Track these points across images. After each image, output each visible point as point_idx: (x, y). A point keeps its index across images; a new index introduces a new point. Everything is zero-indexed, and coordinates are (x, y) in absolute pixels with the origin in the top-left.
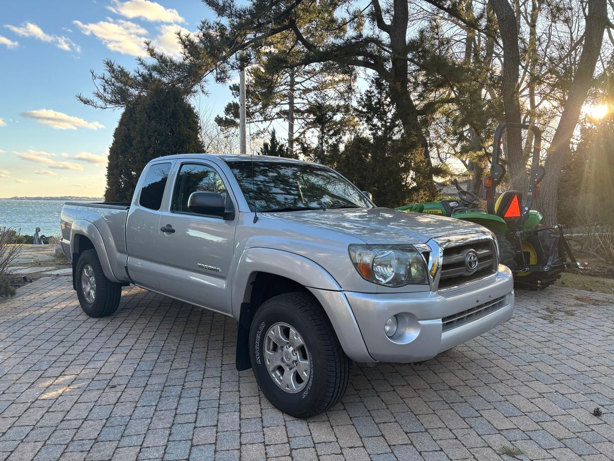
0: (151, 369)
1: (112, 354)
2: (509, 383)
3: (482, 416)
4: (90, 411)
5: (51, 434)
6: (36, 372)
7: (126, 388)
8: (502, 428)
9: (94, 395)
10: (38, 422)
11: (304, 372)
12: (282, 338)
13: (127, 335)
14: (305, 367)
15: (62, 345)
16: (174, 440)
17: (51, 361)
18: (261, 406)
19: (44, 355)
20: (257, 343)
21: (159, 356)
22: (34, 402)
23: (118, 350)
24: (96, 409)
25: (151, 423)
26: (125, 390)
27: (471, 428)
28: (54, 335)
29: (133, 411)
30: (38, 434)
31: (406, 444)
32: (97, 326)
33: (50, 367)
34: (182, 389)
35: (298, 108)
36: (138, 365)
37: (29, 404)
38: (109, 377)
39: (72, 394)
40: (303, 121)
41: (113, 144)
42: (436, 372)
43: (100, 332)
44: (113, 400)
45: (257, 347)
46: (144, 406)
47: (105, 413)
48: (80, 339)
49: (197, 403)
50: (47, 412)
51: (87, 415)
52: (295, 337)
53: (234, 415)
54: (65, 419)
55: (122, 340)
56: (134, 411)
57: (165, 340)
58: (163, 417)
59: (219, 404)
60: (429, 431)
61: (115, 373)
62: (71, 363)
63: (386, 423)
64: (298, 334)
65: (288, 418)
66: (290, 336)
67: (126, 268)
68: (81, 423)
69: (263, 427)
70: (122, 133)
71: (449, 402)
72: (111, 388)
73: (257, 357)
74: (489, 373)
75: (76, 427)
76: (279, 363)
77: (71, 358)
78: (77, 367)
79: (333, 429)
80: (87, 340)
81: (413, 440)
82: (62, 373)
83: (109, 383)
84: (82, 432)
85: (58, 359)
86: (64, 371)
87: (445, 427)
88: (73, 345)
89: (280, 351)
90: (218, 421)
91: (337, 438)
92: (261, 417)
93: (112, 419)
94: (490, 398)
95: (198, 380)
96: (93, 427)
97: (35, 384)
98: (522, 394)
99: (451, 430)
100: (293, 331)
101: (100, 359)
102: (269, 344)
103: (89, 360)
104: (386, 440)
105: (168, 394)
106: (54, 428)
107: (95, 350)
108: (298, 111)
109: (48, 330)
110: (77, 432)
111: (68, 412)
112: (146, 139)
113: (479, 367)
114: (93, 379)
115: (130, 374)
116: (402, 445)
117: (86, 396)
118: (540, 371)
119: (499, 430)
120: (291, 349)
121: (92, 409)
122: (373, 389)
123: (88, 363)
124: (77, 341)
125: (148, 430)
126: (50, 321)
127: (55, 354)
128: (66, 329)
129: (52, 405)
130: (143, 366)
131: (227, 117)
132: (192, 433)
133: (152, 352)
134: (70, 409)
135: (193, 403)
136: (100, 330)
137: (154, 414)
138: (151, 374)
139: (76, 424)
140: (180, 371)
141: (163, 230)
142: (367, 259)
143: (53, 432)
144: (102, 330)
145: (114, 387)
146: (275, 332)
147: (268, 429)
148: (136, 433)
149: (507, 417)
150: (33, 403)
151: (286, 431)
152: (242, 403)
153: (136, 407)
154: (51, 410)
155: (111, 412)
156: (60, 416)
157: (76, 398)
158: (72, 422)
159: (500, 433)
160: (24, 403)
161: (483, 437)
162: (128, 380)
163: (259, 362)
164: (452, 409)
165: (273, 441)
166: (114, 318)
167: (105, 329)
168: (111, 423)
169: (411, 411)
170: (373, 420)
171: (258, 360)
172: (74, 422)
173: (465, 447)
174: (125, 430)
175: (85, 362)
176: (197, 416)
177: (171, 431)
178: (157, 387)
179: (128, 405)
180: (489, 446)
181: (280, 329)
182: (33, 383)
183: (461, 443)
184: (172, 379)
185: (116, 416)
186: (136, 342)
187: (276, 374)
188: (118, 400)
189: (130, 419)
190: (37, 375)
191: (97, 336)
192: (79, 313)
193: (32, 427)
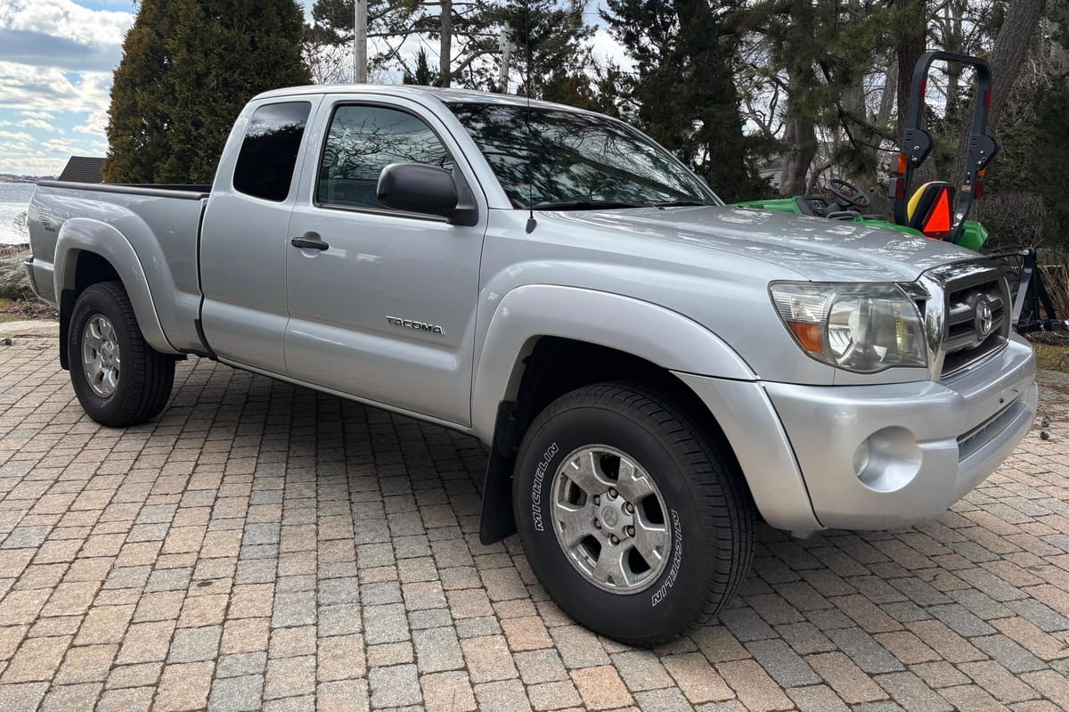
0: (275, 540)
1: (179, 507)
2: (1016, 558)
3: (999, 632)
4: (171, 641)
5: (98, 701)
6: (19, 551)
7: (233, 585)
8: (1051, 657)
9: (167, 604)
10: (57, 672)
11: (655, 552)
12: (598, 478)
13: (197, 465)
14: (655, 538)
15: (57, 488)
16: (383, 705)
17: (46, 526)
18: (543, 621)
19: (24, 512)
20: (537, 486)
21: (283, 510)
22: (35, 623)
23: (187, 500)
24: (182, 637)
25: (317, 666)
26: (235, 590)
27: (991, 658)
28: (34, 468)
29: (269, 640)
30: (65, 703)
31: (881, 701)
32: (123, 446)
33: (46, 540)
34: (360, 585)
35: (458, 13)
36: (244, 532)
37: (24, 629)
38: (189, 560)
39: (116, 602)
40: (467, 38)
41: (123, 63)
42: (867, 539)
43: (136, 460)
44: (216, 615)
45: (536, 496)
46: (289, 627)
47: (206, 643)
48: (95, 475)
49: (404, 616)
50: (72, 646)
51: (166, 651)
52: (633, 477)
53: (494, 643)
54: (117, 662)
55: (190, 476)
56: (270, 638)
57: (285, 477)
58: (341, 652)
59: (454, 620)
60: (913, 668)
61: (199, 552)
62: (92, 530)
63: (819, 653)
64: (641, 470)
65: (612, 648)
66: (621, 475)
67: (199, 323)
68: (159, 671)
69: (568, 670)
70: (146, 40)
71: (922, 604)
72: (199, 585)
73: (536, 516)
74: (970, 541)
75: (151, 682)
76: (588, 530)
77: (90, 519)
78: (108, 538)
79: (717, 671)
80: (112, 477)
81: (890, 691)
82: (77, 553)
83: (192, 574)
84: (167, 693)
85: (60, 521)
86: (81, 549)
87: (941, 658)
88: (83, 489)
89: (589, 504)
90: (464, 657)
91: (735, 691)
92: (554, 647)
93: (228, 660)
94: (995, 593)
95: (386, 563)
96: (189, 680)
97: (23, 581)
98: (1051, 581)
99: (954, 665)
100: (627, 463)
101: (155, 519)
102: (562, 489)
103: (131, 522)
104: (836, 692)
105: (332, 598)
106: (99, 687)
107: (137, 498)
108: (458, 19)
109: (18, 456)
110: (156, 694)
111: (121, 645)
112: (198, 56)
113: (945, 527)
114: (154, 565)
115: (234, 553)
116: (872, 702)
117: (150, 606)
118: (1061, 533)
119: (1046, 662)
120: (620, 500)
121: (173, 638)
122: (759, 576)
123: (130, 530)
124: (90, 480)
125: (318, 683)
126: (15, 436)
127: (50, 511)
128: (57, 454)
129: (79, 628)
130: (255, 534)
131: (319, 23)
132: (418, 687)
133: (263, 501)
134: (123, 638)
135: (395, 615)
136: (135, 456)
137: (318, 646)
138: (279, 553)
139: (150, 673)
140: (341, 544)
141: (298, 244)
142: (813, 313)
143: (100, 696)
144: (139, 455)
145: (206, 583)
146: (581, 464)
147: (580, 673)
148: (294, 693)
149: (1048, 633)
150: (32, 625)
151: (622, 678)
152: (500, 615)
153: (271, 630)
154: (79, 641)
155: (220, 644)
156: (105, 656)
157: (129, 611)
158: (136, 669)
159: (1050, 668)
160: (10, 626)
161: (1022, 676)
162: (233, 568)
163: (541, 527)
164: (935, 618)
165: (602, 701)
166: (157, 427)
167: (143, 453)
168: (226, 668)
169: (858, 626)
170: (790, 646)
171: (539, 522)
172: (144, 670)
173: (999, 700)
174: (264, 686)
175: (125, 526)
176: (414, 646)
177: (369, 684)
178: (302, 582)
179: (253, 625)
180: (1043, 698)
181: (595, 458)
182: (18, 579)
183: (987, 694)
184: (328, 563)
185: (233, 651)
186: (222, 480)
187: (578, 554)
188: (226, 614)
189: (268, 659)
190: (23, 560)
191: (132, 469)
192: (75, 417)
193: (47, 685)
